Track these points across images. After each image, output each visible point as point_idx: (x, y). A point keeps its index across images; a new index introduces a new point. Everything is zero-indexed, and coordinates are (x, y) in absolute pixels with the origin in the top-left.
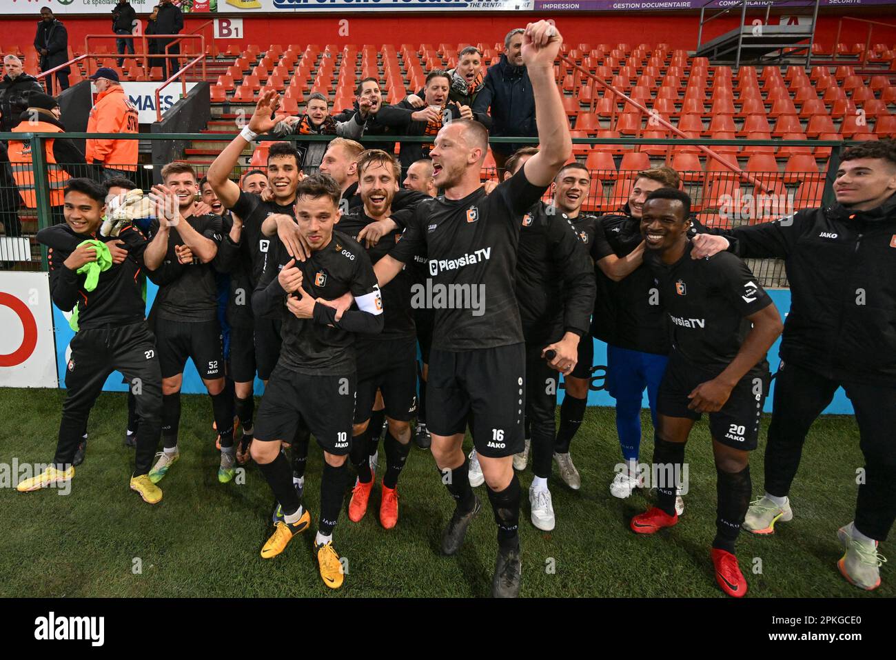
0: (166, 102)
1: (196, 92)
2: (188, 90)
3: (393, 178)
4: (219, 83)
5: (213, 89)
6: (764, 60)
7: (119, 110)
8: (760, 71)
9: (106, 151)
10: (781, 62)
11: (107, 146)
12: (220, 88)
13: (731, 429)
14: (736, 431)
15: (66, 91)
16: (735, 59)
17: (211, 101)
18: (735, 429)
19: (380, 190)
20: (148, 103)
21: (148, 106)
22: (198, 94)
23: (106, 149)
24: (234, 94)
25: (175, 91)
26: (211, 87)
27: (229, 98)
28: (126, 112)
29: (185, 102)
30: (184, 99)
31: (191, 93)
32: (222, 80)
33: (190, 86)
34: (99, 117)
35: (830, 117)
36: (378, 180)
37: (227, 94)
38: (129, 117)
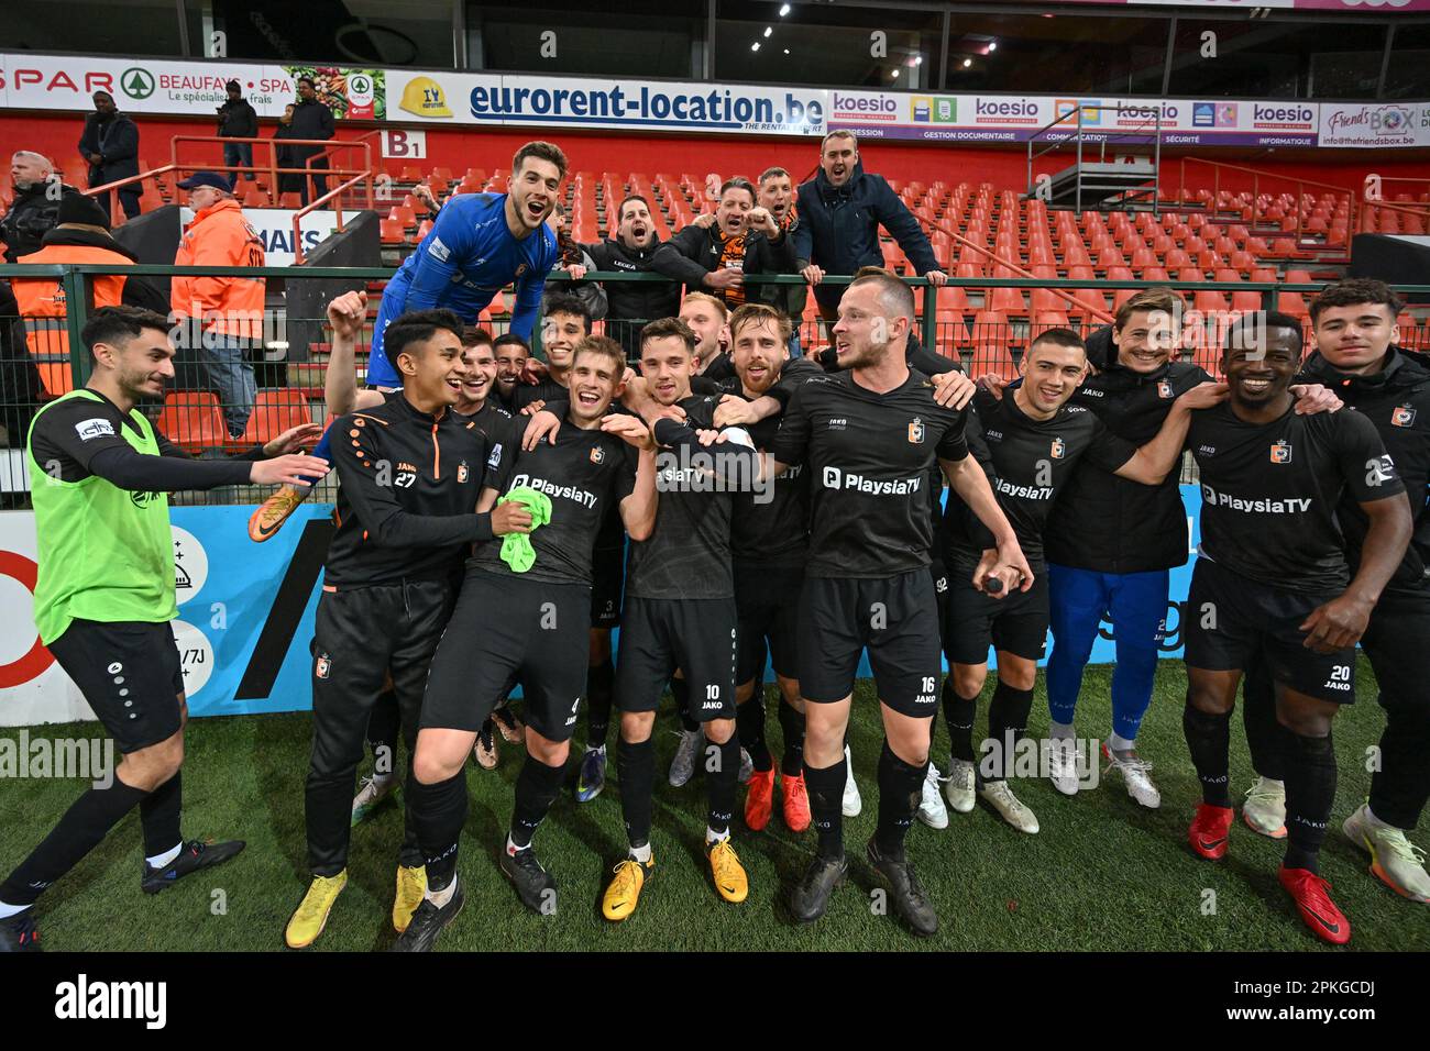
0: (309, 239)
1: (358, 225)
2: (344, 223)
3: (780, 342)
4: (393, 217)
5: (385, 225)
6: (1104, 205)
7: (234, 238)
8: (1106, 218)
9: (210, 304)
10: (1125, 209)
11: (211, 296)
12: (396, 224)
13: (1334, 674)
14: (1340, 676)
15: (135, 220)
16: (1075, 203)
17: (382, 241)
18: (1338, 673)
19: (760, 358)
20: (279, 242)
21: (279, 246)
22: (361, 228)
23: (211, 300)
24: (416, 233)
25: (322, 224)
26: (381, 221)
27: (409, 238)
28: (247, 242)
29: (341, 238)
30: (339, 233)
31: (351, 226)
32: (397, 213)
33: (349, 216)
34: (198, 249)
35: (1165, 270)
36: (757, 344)
37: (406, 233)
38: (252, 250)
